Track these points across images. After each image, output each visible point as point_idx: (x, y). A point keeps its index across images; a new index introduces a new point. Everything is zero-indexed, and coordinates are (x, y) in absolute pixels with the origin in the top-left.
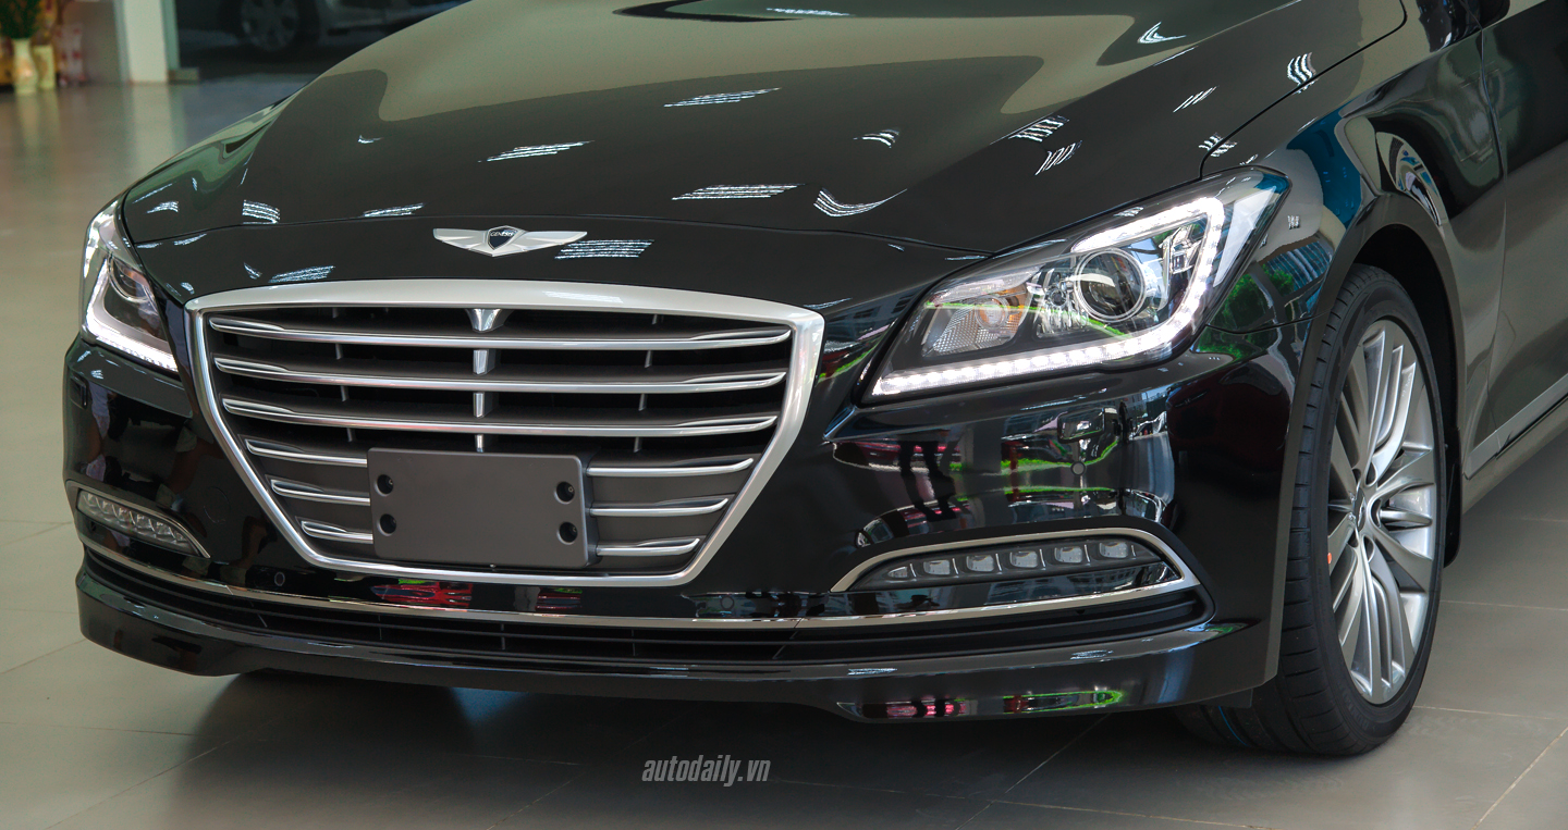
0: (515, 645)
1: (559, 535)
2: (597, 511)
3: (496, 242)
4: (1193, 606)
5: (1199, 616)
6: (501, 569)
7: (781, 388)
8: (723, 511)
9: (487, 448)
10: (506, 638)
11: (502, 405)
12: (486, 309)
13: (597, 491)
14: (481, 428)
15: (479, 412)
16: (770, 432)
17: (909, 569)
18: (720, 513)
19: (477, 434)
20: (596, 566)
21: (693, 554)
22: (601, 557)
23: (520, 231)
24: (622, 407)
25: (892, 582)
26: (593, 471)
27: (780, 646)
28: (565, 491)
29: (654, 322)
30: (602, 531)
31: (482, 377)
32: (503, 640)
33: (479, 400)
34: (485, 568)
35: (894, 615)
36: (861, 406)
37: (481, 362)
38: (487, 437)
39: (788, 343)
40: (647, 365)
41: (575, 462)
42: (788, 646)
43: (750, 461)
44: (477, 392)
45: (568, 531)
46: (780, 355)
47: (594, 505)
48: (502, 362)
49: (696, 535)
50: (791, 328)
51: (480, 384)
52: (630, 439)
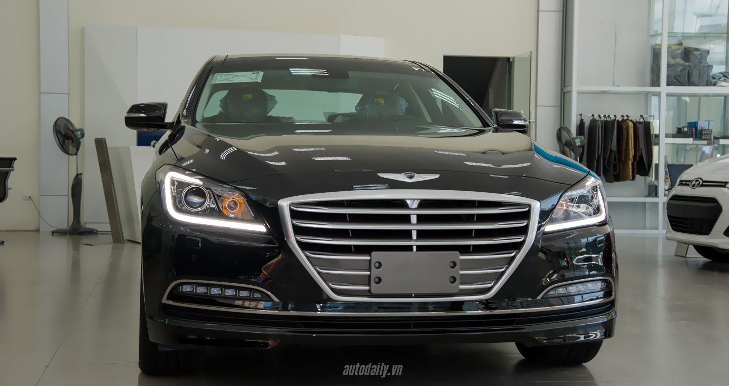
0: (416, 326)
1: (449, 281)
2: (462, 272)
3: (409, 177)
6: (417, 296)
7: (527, 226)
8: (504, 272)
9: (417, 250)
11: (422, 234)
12: (412, 200)
14: (415, 243)
15: (414, 237)
16: (523, 243)
17: (556, 291)
19: (414, 246)
21: (491, 288)
22: (461, 289)
23: (417, 174)
24: (466, 234)
25: (551, 296)
27: (517, 320)
29: (477, 204)
31: (415, 225)
32: (412, 324)
33: (414, 233)
34: (410, 296)
37: (414, 219)
38: (417, 247)
39: (529, 211)
40: (475, 219)
41: (458, 254)
42: (519, 320)
43: (515, 253)
44: (413, 230)
46: (526, 215)
47: (462, 270)
48: (421, 219)
49: (493, 280)
50: (529, 206)
51: (414, 227)
52: (469, 246)
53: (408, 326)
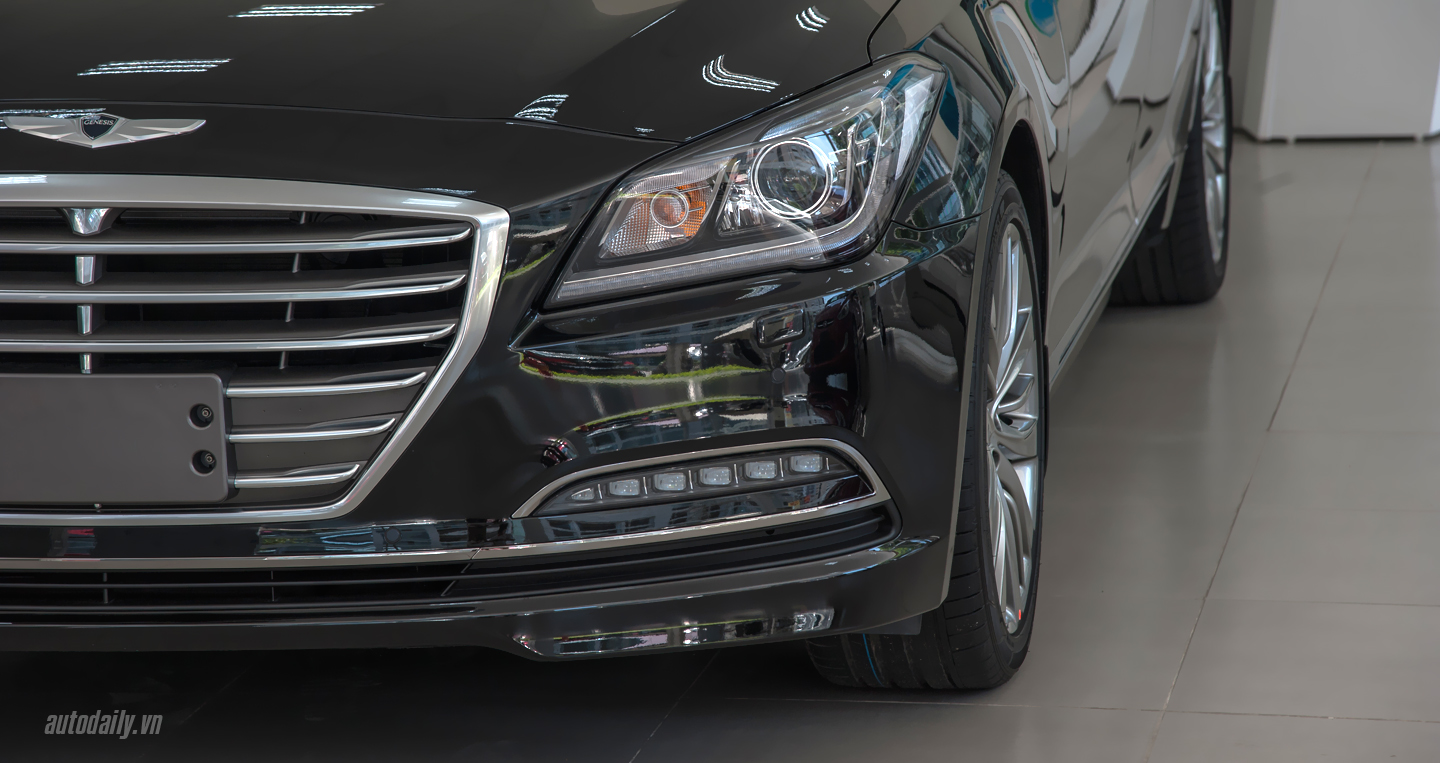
0: (117, 597)
1: (192, 467)
2: (233, 437)
3: (94, 131)
4: (880, 523)
5: (887, 532)
6: (108, 508)
7: (462, 289)
8: (390, 433)
9: (95, 369)
10: (110, 590)
11: (111, 318)
12: (87, 208)
13: (236, 415)
14: (87, 346)
15: (87, 328)
16: (447, 342)
17: (596, 490)
18: (386, 434)
19: (83, 353)
20: (231, 501)
21: (350, 483)
22: (238, 489)
23: (122, 120)
24: (267, 317)
25: (578, 505)
26: (231, 391)
27: (449, 582)
28: (199, 416)
29: (303, 221)
30: (239, 460)
31: (88, 287)
32: (106, 592)
33: (86, 313)
34: (88, 508)
35: (581, 541)
36: (544, 312)
37: (85, 268)
38: (96, 357)
39: (470, 241)
40: (295, 270)
41: (215, 382)
42: (458, 581)
43: (423, 374)
44: (82, 304)
45: (202, 462)
46: (460, 255)
47: (233, 430)
48: (112, 269)
49: (356, 461)
50: (473, 225)
51: (85, 295)
52: (277, 354)
53: (95, 597)
